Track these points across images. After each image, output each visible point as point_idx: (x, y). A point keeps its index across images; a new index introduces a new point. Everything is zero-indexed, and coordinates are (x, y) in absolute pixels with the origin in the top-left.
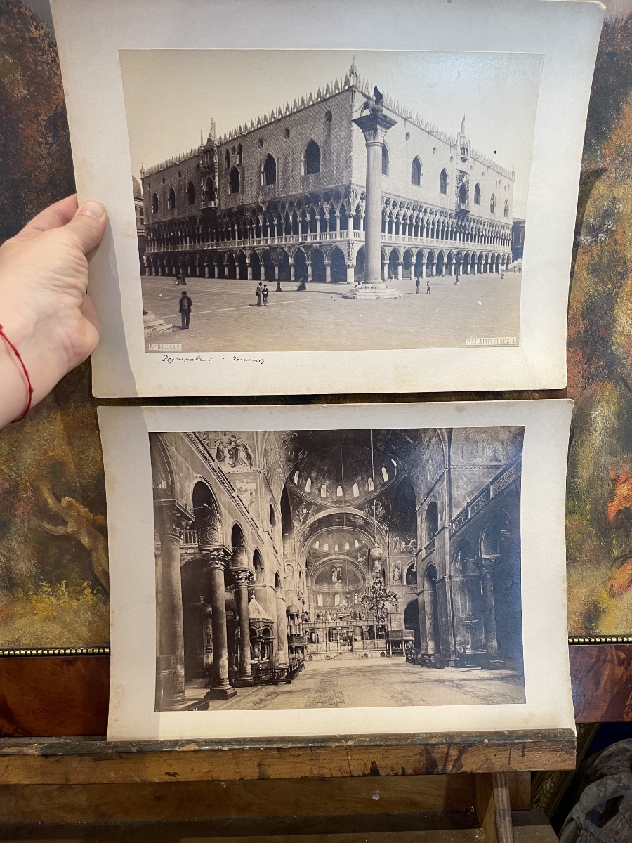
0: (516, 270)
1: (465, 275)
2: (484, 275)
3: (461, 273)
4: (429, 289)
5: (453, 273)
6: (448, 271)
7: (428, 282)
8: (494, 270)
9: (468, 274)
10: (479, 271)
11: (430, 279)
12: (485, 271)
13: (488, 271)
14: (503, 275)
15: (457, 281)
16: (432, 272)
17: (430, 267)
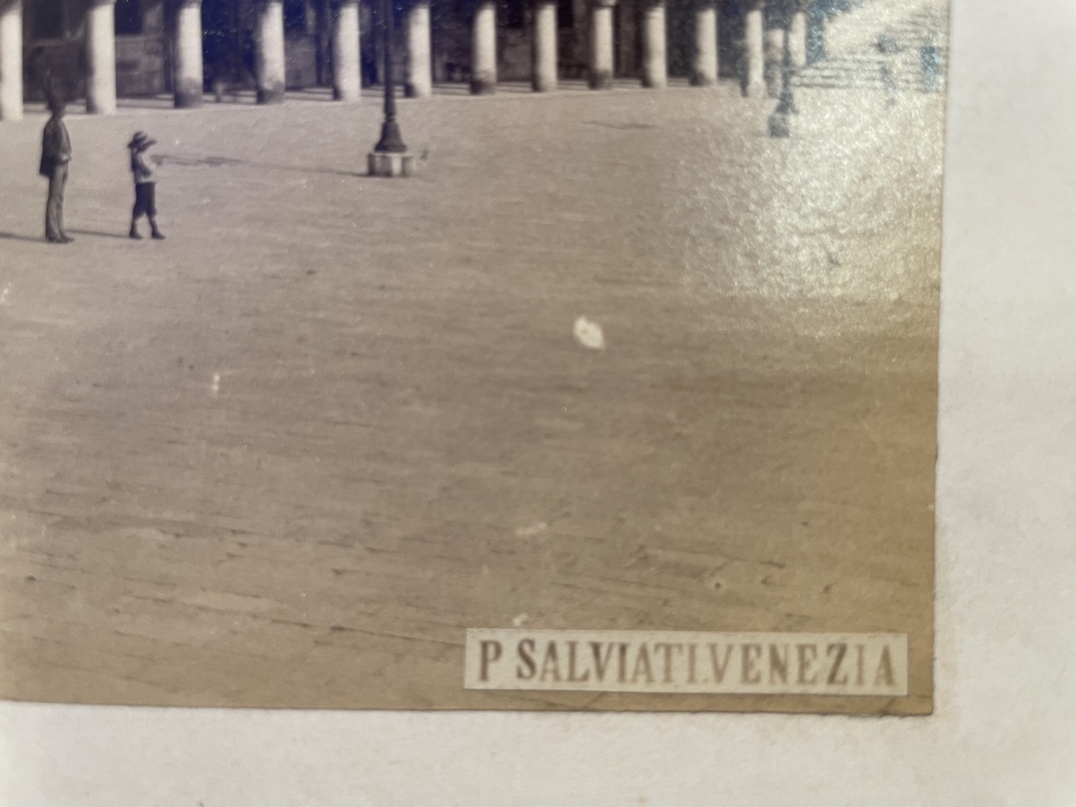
0: (898, 62)
1: (459, 97)
2: (621, 100)
3: (421, 75)
4: (144, 201)
5: (350, 75)
6: (305, 50)
7: (137, 144)
8: (709, 61)
9: (477, 87)
10: (575, 65)
11: (151, 117)
12: (632, 63)
13: (658, 66)
14: (786, 105)
15: (388, 139)
16: (171, 63)
17: (152, 18)
